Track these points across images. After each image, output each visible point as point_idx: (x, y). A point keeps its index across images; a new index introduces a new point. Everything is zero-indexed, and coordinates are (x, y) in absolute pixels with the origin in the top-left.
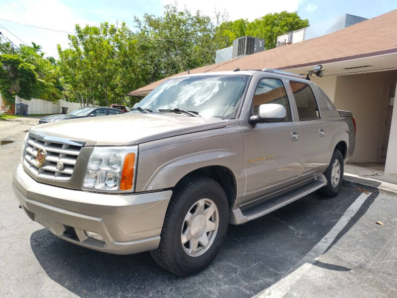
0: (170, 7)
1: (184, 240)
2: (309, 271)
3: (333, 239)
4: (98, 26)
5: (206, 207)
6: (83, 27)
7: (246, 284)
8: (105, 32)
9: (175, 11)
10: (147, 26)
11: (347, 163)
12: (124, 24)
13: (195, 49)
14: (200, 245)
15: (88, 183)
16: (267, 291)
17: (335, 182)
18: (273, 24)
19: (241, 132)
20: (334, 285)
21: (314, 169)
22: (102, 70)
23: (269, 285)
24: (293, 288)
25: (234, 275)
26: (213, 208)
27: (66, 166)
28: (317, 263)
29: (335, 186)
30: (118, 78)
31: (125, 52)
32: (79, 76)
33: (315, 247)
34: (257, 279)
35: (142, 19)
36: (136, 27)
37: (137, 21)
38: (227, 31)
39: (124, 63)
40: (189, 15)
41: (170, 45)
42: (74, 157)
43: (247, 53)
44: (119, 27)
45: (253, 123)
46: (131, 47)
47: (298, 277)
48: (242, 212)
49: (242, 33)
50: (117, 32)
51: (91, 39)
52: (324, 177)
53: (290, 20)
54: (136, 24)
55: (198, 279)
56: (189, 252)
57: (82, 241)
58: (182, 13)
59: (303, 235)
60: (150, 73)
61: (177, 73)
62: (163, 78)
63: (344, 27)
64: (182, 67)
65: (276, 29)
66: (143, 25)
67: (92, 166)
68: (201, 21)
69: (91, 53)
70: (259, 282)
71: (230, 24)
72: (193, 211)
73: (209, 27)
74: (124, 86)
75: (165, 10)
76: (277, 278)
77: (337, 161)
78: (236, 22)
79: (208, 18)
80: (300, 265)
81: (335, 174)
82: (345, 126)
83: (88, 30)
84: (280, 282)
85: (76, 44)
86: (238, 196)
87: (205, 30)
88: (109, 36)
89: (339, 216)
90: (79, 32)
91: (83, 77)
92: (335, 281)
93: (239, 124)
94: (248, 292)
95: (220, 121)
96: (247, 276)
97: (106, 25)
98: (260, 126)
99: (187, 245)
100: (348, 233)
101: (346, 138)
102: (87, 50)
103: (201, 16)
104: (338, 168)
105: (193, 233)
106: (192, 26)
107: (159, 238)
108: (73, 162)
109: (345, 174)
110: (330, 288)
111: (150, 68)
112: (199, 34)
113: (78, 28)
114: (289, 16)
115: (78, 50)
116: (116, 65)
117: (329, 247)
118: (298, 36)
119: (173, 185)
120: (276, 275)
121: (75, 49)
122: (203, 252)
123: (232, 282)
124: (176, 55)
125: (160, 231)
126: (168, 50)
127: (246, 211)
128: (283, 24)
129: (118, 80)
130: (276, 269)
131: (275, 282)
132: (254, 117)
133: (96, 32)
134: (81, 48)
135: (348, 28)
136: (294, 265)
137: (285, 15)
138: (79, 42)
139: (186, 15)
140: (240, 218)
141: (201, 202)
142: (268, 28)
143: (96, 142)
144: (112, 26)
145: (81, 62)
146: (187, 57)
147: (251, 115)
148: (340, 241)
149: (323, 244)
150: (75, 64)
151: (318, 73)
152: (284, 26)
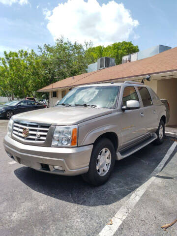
0: (59, 40)
1: (97, 168)
2: (155, 180)
3: (163, 165)
4: (17, 51)
5: (106, 152)
6: (8, 53)
7: (127, 187)
8: (21, 56)
9: (62, 42)
10: (46, 51)
11: (167, 126)
12: (32, 50)
13: (74, 64)
14: (104, 171)
15: (54, 143)
16: (138, 189)
17: (161, 137)
18: (118, 49)
19: (118, 115)
20: (167, 185)
21: (150, 131)
22: (21, 78)
23: (138, 187)
24: (149, 188)
25: (121, 184)
26: (109, 153)
27: (41, 136)
28: (158, 176)
29: (161, 139)
30: (30, 82)
31: (34, 67)
32: (7, 82)
33: (156, 169)
34: (131, 185)
35: (43, 47)
36: (39, 52)
37: (40, 48)
38: (92, 53)
39: (33, 73)
40: (71, 44)
41: (60, 62)
42: (46, 131)
43: (106, 66)
44: (29, 52)
45: (123, 110)
46: (38, 64)
47: (150, 183)
48: (121, 153)
49: (101, 53)
50: (28, 55)
51: (14, 59)
52: (155, 134)
53: (128, 46)
54: (39, 50)
55: (105, 186)
56: (100, 173)
57: (52, 171)
58: (66, 43)
59: (149, 164)
60: (49, 79)
61: (65, 78)
62: (57, 81)
63: (158, 53)
64: (67, 75)
65: (120, 51)
66: (43, 50)
67: (56, 135)
68: (77, 47)
69: (14, 68)
70: (132, 186)
71: (94, 48)
72: (100, 154)
73: (82, 51)
74: (33, 86)
75: (56, 42)
76: (141, 184)
77: (161, 126)
78: (97, 47)
79: (81, 46)
80: (150, 178)
81: (161, 132)
82: (164, 107)
83: (11, 54)
84: (142, 186)
85: (4, 63)
86: (119, 145)
87: (79, 53)
88: (23, 58)
89: (165, 154)
90: (6, 55)
91: (10, 82)
92: (167, 184)
93: (117, 111)
94: (129, 191)
95: (108, 110)
96: (127, 184)
97: (22, 51)
98: (126, 111)
99: (99, 171)
100: (170, 162)
101: (165, 114)
102: (11, 66)
103: (77, 45)
104: (162, 129)
105: (101, 164)
106: (72, 50)
107: (88, 167)
108: (46, 134)
109: (165, 132)
110: (165, 186)
111: (49, 76)
112: (76, 55)
113: (5, 53)
114: (127, 43)
115: (5, 66)
116: (29, 74)
117: (162, 169)
118: (134, 57)
119: (93, 142)
120: (140, 183)
121: (3, 66)
122: (105, 174)
123: (120, 187)
124: (64, 68)
125: (88, 164)
126: (59, 65)
127: (122, 153)
128: (123, 48)
129: (30, 83)
130: (139, 180)
131: (140, 185)
132: (124, 107)
133: (16, 56)
134: (8, 65)
135: (161, 53)
136: (148, 178)
137: (124, 43)
138: (6, 62)
139: (68, 44)
140: (120, 157)
141: (104, 150)
142: (116, 51)
143: (57, 124)
144: (26, 52)
145: (8, 73)
146: (70, 69)
147: (122, 106)
148: (167, 166)
149: (159, 167)
150: (4, 75)
151: (148, 79)
152: (124, 49)
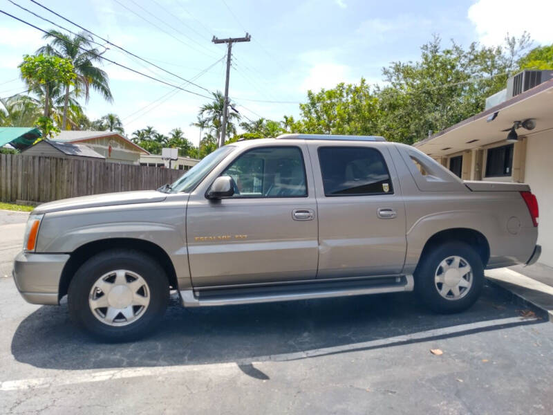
0: (429, 46)
1: (93, 305)
4: (334, 88)
9: (437, 51)
17: (455, 292)
26: (141, 282)
29: (452, 298)
36: (386, 80)
40: (460, 52)
52: (409, 278)
54: (385, 77)
56: (105, 318)
58: (448, 52)
72: (111, 281)
77: (458, 259)
81: (457, 278)
83: (322, 94)
85: (308, 114)
90: (312, 98)
93: (188, 198)
99: (105, 312)
105: (109, 300)
107: (57, 295)
113: (310, 94)
121: (307, 120)
138: (311, 110)
139: (455, 53)
140: (188, 301)
141: (120, 274)
